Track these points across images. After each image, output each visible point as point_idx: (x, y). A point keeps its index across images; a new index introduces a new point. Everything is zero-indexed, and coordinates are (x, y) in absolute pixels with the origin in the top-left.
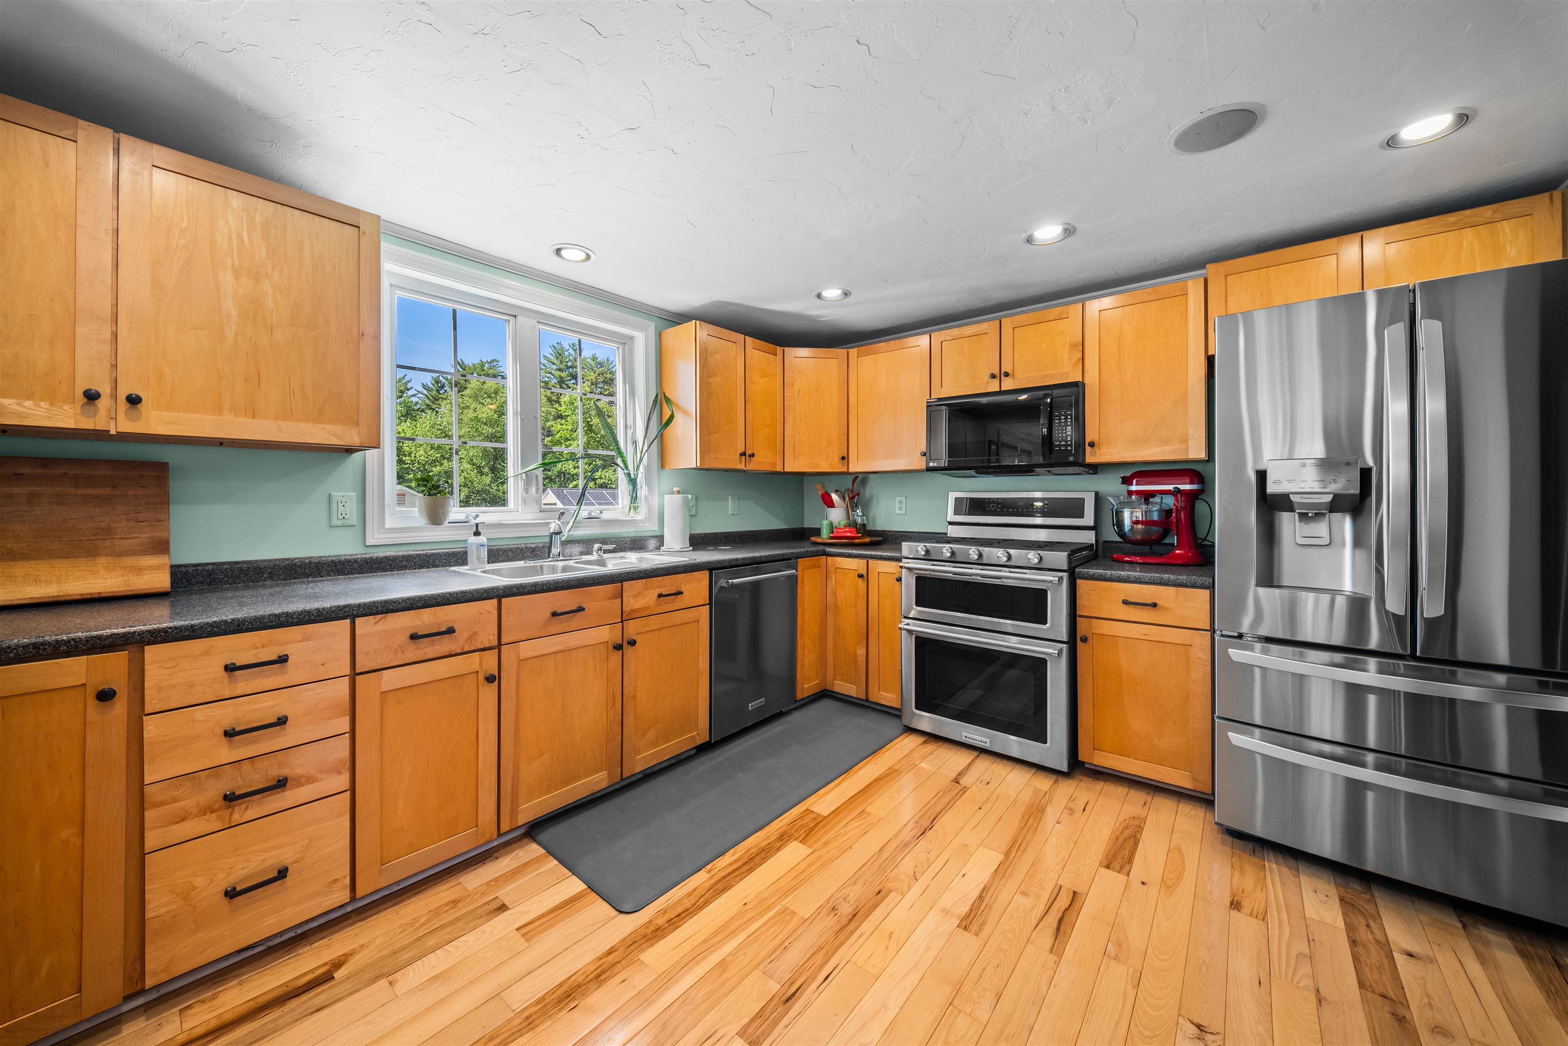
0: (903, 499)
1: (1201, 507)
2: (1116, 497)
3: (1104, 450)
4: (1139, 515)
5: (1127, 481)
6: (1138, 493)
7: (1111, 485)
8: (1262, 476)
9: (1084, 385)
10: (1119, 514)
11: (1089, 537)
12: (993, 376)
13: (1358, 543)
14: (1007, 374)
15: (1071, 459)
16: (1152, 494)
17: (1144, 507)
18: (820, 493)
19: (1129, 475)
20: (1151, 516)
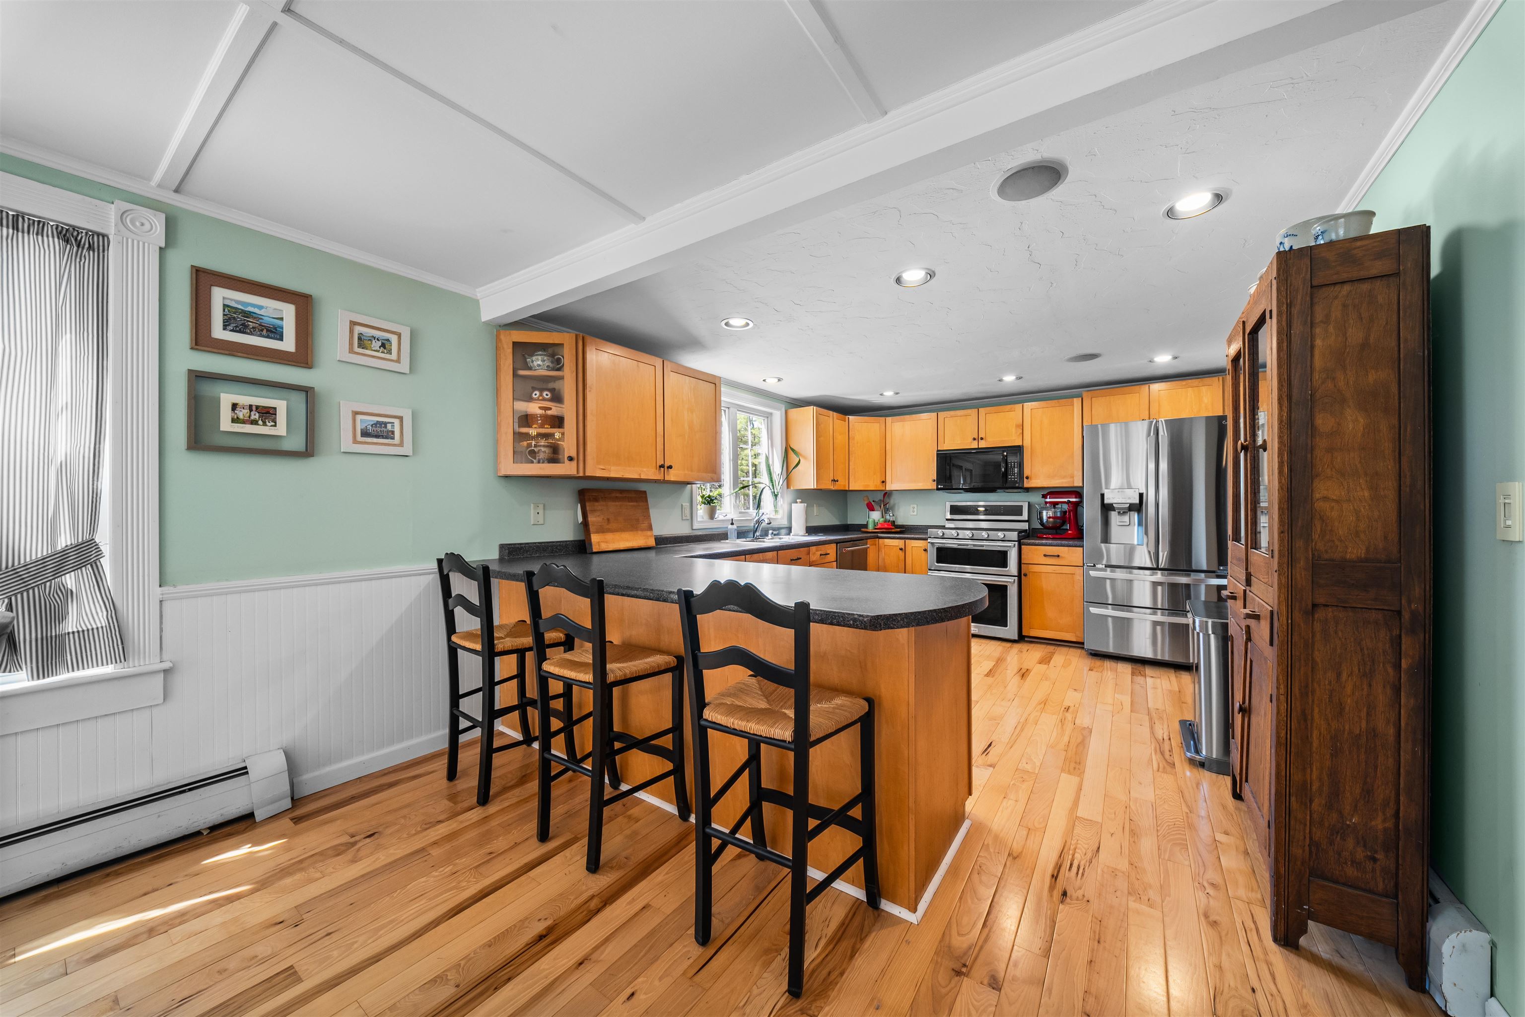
0: (915, 506)
1: (1079, 509)
2: (1039, 505)
3: (1033, 481)
4: (1051, 514)
5: (1044, 496)
6: (1050, 502)
7: (1036, 499)
8: (1103, 496)
9: (1023, 446)
10: (1041, 513)
11: (1025, 526)
12: (974, 439)
13: (1140, 524)
14: (982, 439)
15: (1017, 485)
16: (1057, 503)
17: (1053, 510)
18: (866, 502)
19: (1045, 493)
20: (1057, 514)
